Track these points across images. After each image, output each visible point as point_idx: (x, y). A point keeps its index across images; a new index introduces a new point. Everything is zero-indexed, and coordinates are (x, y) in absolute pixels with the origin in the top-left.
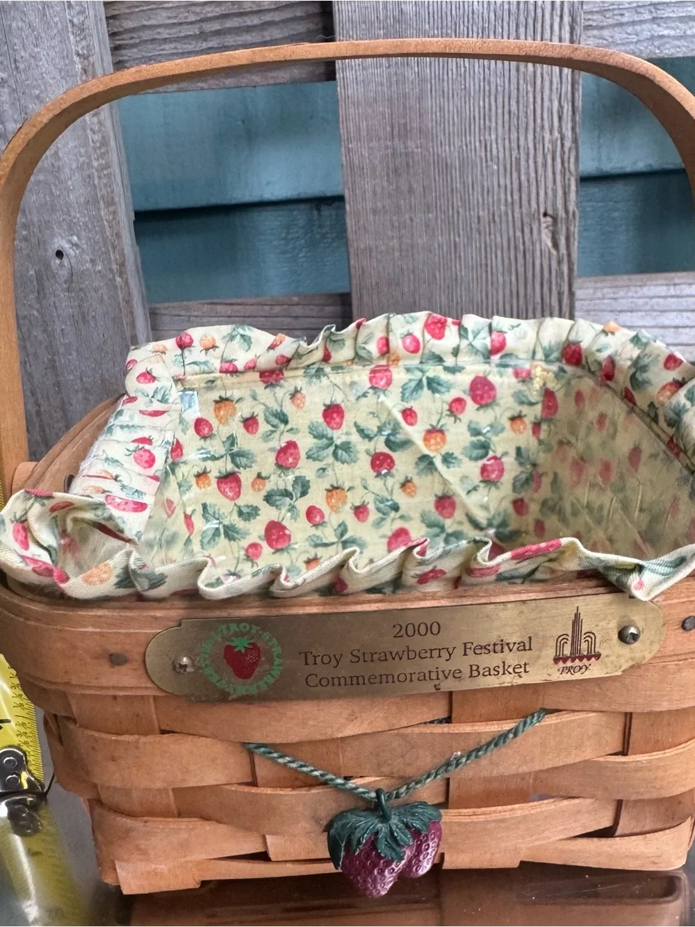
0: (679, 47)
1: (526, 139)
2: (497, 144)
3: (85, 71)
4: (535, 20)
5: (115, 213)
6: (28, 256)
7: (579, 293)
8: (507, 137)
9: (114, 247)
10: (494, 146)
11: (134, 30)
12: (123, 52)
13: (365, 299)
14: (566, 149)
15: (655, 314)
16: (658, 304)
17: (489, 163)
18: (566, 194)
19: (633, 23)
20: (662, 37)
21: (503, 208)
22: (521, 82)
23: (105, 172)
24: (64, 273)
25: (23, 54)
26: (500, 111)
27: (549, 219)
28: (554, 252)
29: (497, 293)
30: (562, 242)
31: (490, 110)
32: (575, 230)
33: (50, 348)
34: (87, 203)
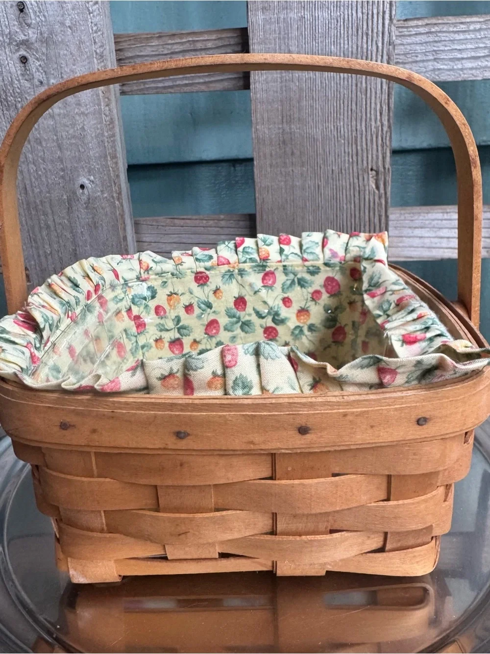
0: (449, 75)
1: (361, 125)
2: (344, 127)
5: (116, 163)
6: (63, 187)
7: (391, 217)
8: (349, 124)
9: (115, 184)
10: (342, 129)
11: (131, 58)
13: (265, 217)
14: (384, 132)
15: (435, 229)
16: (437, 223)
17: (339, 139)
18: (384, 158)
19: (423, 61)
20: (439, 69)
21: (347, 165)
22: (359, 93)
23: (112, 139)
24: (84, 198)
25: (66, 69)
26: (346, 108)
27: (374, 172)
28: (377, 192)
29: (343, 215)
30: (382, 186)
31: (340, 108)
32: (389, 179)
33: (74, 242)
34: (100, 157)
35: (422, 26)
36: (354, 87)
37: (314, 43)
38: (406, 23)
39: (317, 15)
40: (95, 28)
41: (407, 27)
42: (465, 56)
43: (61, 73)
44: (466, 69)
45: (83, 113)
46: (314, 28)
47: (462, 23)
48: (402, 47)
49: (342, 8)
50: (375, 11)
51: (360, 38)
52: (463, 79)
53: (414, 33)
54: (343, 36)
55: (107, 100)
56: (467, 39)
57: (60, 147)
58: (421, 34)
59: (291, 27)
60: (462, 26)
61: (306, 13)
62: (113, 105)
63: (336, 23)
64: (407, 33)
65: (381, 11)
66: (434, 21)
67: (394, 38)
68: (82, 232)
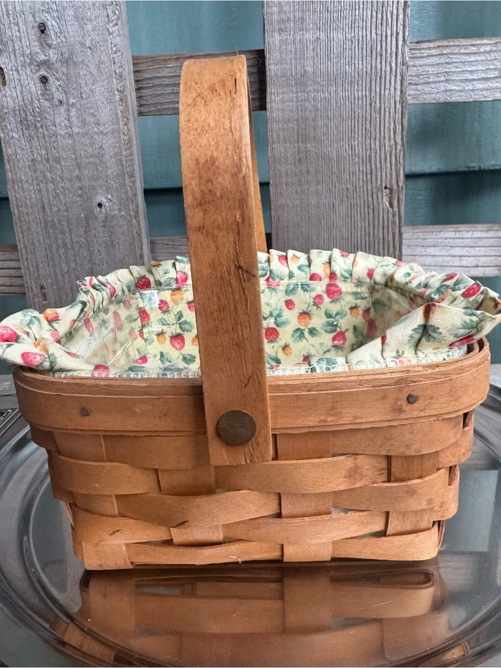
0: (461, 96)
1: (375, 144)
2: (358, 146)
3: (121, 100)
4: (381, 78)
5: (134, 182)
6: (81, 206)
7: (405, 236)
8: (364, 142)
9: (132, 202)
10: (357, 147)
11: (150, 79)
12: (143, 91)
13: (280, 235)
14: (398, 151)
15: (447, 248)
16: (449, 242)
17: (354, 157)
18: (397, 176)
19: (435, 82)
20: (451, 90)
21: (361, 183)
22: (373, 111)
23: (130, 158)
24: (101, 217)
25: (85, 89)
26: (360, 128)
27: (388, 190)
28: (391, 210)
29: (357, 232)
30: (395, 204)
31: (355, 127)
32: (403, 197)
33: (91, 261)
34: (118, 176)
35: (434, 48)
36: (368, 106)
37: (329, 63)
38: (418, 45)
39: (332, 36)
40: (114, 49)
41: (419, 49)
42: (476, 78)
43: (81, 93)
44: (477, 90)
45: (102, 132)
46: (329, 49)
47: (472, 45)
48: (415, 69)
49: (356, 29)
50: (389, 33)
51: (374, 58)
52: (474, 100)
53: (426, 54)
54: (357, 56)
55: (125, 119)
56: (477, 61)
57: (78, 166)
58: (432, 56)
59: (307, 47)
60: (473, 48)
61: (321, 34)
62: (131, 125)
63: (350, 44)
64: (419, 55)
65: (395, 32)
66: (446, 43)
67: (407, 59)
68: (99, 250)
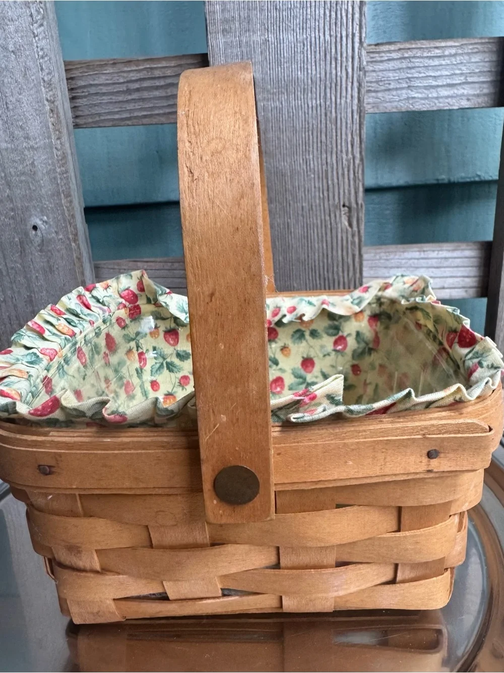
0: (424, 104)
1: (331, 158)
2: (314, 161)
3: (52, 111)
4: (336, 85)
5: (71, 202)
6: (14, 228)
7: (365, 256)
8: (319, 156)
9: (70, 224)
10: (312, 162)
11: (85, 87)
12: (78, 101)
14: (356, 165)
15: (411, 269)
16: (414, 263)
17: (309, 173)
18: (356, 193)
19: (397, 89)
20: (414, 98)
21: (318, 201)
22: (328, 122)
23: (65, 175)
24: (38, 240)
25: (11, 98)
26: (315, 140)
27: (346, 209)
28: (350, 229)
29: (314, 254)
30: (355, 223)
32: (362, 215)
33: (29, 287)
34: (53, 195)
35: (394, 51)
36: (323, 116)
37: (280, 69)
38: (377, 47)
39: (281, 38)
40: (41, 53)
41: (379, 53)
42: (440, 84)
43: (6, 103)
44: (442, 97)
45: (32, 147)
46: (279, 52)
47: (437, 48)
48: (374, 74)
49: (309, 30)
50: (344, 34)
51: (328, 62)
52: (439, 109)
53: (386, 58)
54: (310, 60)
55: (57, 133)
56: (441, 65)
57: (9, 184)
58: (393, 59)
59: (254, 51)
60: (437, 51)
61: (270, 36)
62: (65, 138)
63: (302, 47)
64: (379, 59)
65: (351, 33)
66: (408, 46)
67: (365, 63)
68: (37, 277)
